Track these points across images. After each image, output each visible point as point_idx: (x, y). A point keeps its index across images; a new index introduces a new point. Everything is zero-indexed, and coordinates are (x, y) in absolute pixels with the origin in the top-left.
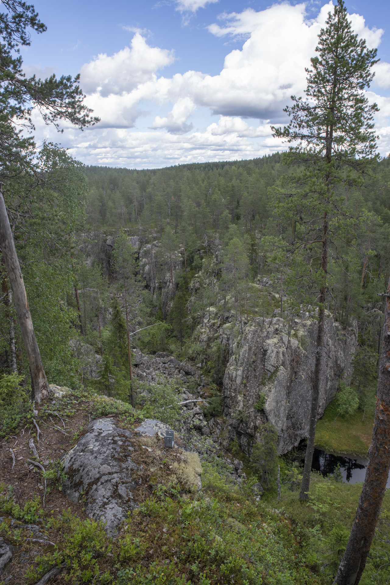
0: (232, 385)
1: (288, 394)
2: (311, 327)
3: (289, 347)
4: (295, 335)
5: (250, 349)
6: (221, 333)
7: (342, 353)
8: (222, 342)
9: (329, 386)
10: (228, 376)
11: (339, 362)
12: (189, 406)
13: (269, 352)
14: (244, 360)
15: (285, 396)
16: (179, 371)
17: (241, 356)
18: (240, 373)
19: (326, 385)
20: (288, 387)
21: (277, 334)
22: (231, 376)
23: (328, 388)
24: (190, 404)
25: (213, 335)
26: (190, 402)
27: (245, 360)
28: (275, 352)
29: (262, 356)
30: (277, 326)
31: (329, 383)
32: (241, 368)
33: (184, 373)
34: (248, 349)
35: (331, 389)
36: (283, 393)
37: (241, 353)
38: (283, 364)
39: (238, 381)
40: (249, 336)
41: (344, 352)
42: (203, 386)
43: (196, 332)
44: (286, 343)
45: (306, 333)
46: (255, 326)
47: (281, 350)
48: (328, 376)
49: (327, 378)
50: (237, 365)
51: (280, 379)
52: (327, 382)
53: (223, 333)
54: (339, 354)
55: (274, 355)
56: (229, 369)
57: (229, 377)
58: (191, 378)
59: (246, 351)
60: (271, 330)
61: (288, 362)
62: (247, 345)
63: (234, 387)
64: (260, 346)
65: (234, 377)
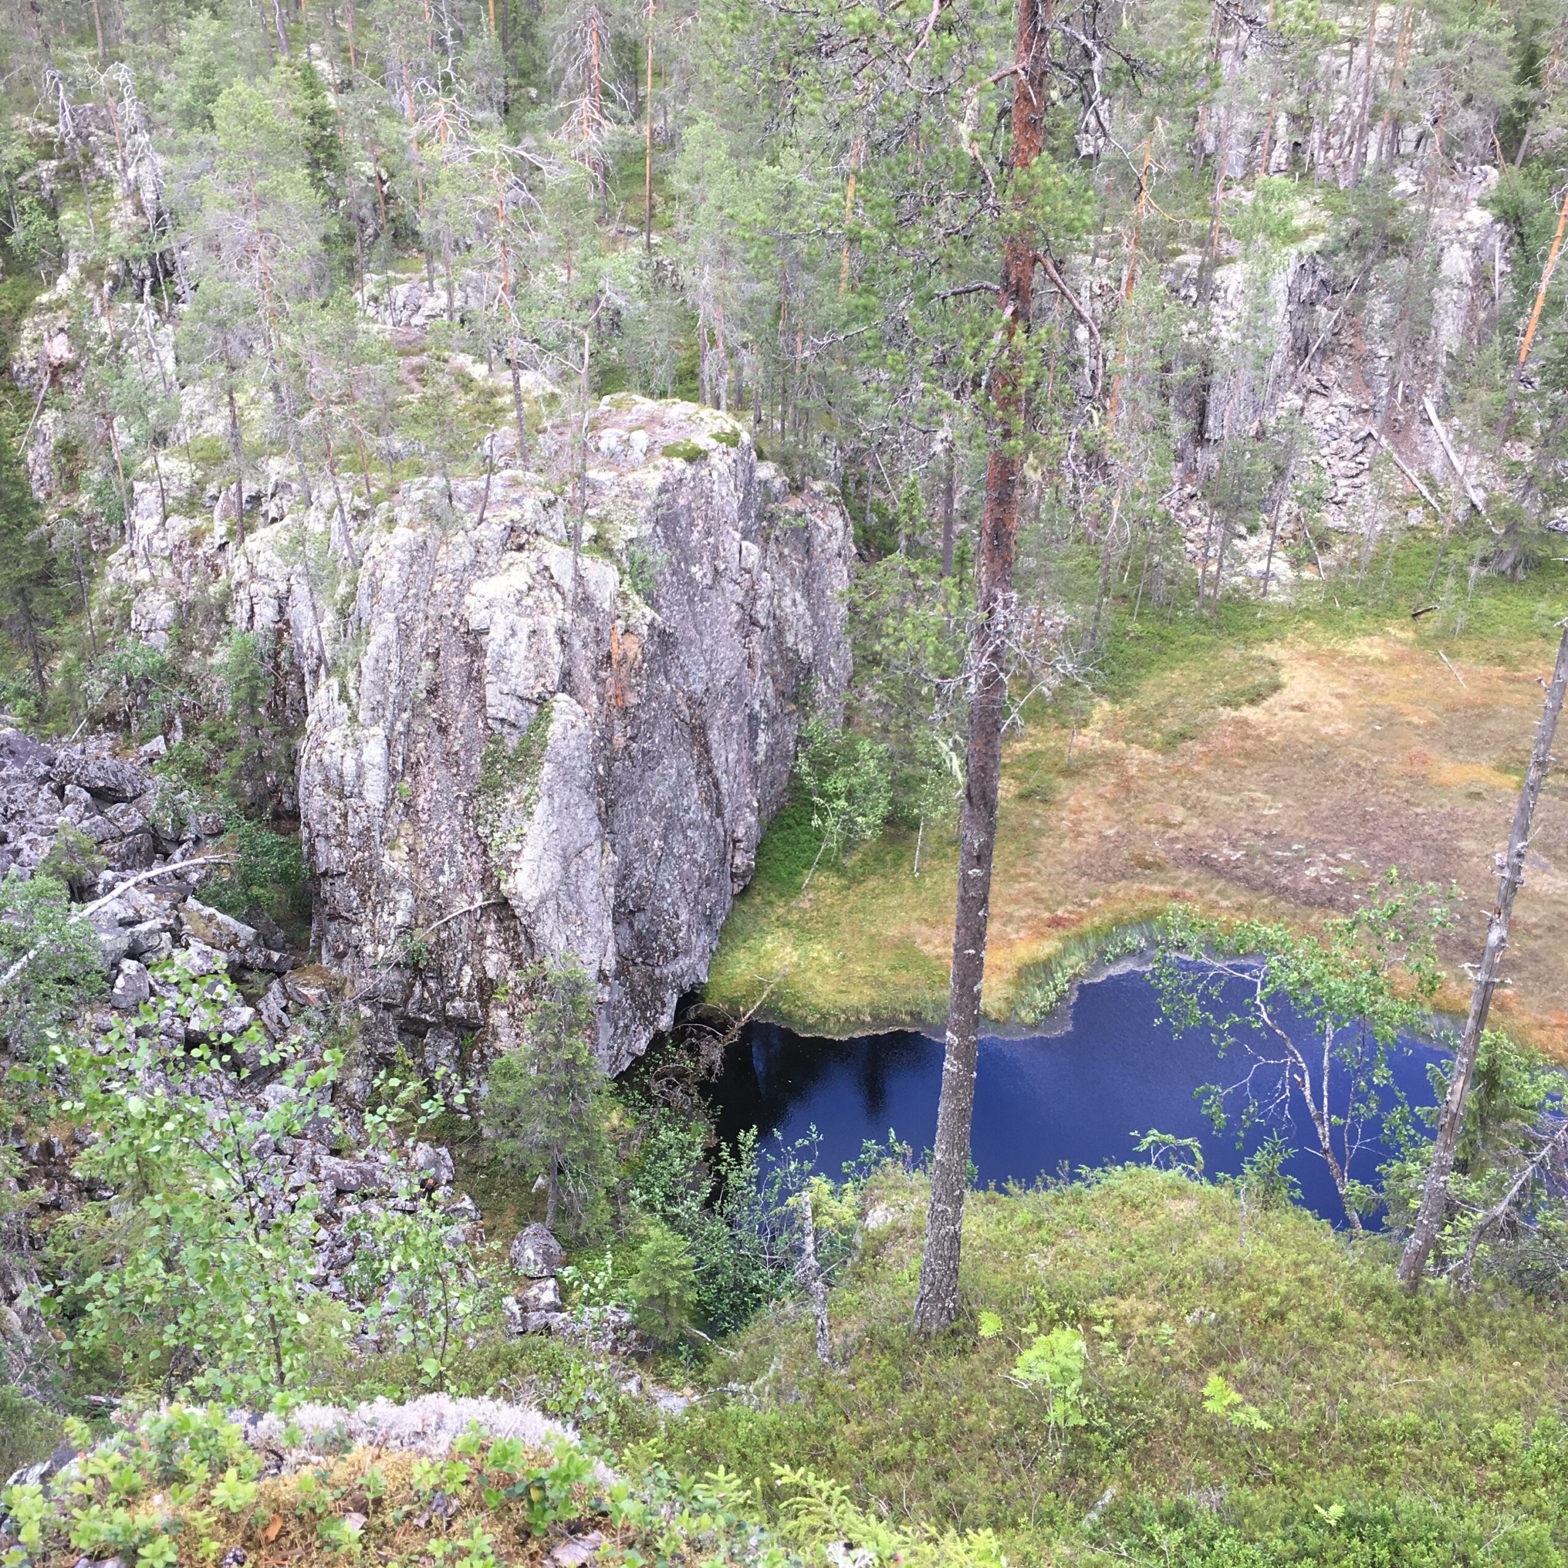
0: (344, 816)
1: (606, 817)
2: (665, 497)
3: (584, 603)
4: (601, 544)
5: (405, 633)
6: (240, 573)
7: (798, 596)
8: (251, 618)
9: (762, 749)
10: (319, 778)
11: (790, 640)
12: (149, 949)
13: (497, 634)
14: (384, 690)
15: (594, 828)
16: (60, 792)
17: (368, 676)
18: (374, 752)
19: (752, 749)
20: (599, 780)
21: (520, 548)
22: (333, 774)
23: (761, 757)
24: (154, 941)
25: (203, 589)
26: (151, 932)
27: (393, 689)
28: (523, 635)
29: (464, 659)
30: (514, 513)
31: (762, 737)
32: (379, 731)
33: (86, 795)
34: (393, 636)
35: (769, 760)
36: (586, 812)
37: (366, 663)
38: (567, 682)
39: (374, 793)
40: (392, 576)
41: (807, 593)
42: (197, 841)
43: (106, 588)
44: (567, 584)
45: (647, 529)
46: (411, 526)
47: (550, 623)
48: (757, 707)
49: (752, 717)
50: (354, 718)
51: (565, 753)
52: (754, 735)
53: (253, 575)
54: (787, 602)
55: (519, 647)
56: (321, 744)
57: (326, 784)
58: (124, 813)
59: (386, 646)
60: (492, 531)
61: (583, 671)
62: (391, 617)
63: (356, 823)
64: (448, 612)
65: (349, 778)
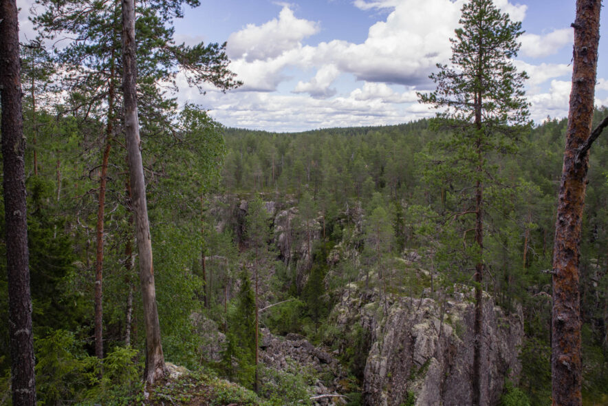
0: (374, 378)
1: (443, 393)
2: (467, 311)
3: (442, 334)
4: (449, 320)
5: (396, 335)
6: (362, 314)
7: (506, 344)
8: (363, 324)
9: (492, 386)
10: (369, 367)
11: (503, 356)
12: (323, 402)
13: (418, 339)
14: (388, 347)
15: (439, 396)
16: (313, 358)
17: (386, 343)
18: (383, 363)
19: (489, 385)
20: (441, 384)
21: (427, 318)
22: (373, 367)
23: (491, 388)
24: (324, 400)
25: (354, 316)
26: (324, 397)
27: (391, 348)
28: (425, 340)
29: (410, 344)
30: (427, 309)
31: (492, 382)
32: (386, 358)
33: (318, 360)
34: (393, 334)
35: (495, 390)
36: (437, 391)
37: (385, 339)
38: (435, 355)
39: (382, 373)
40: (395, 319)
41: (509, 343)
42: (341, 378)
43: (333, 312)
44: (439, 329)
45: (462, 318)
46: (401, 308)
47: (433, 338)
48: (491, 373)
49: (489, 376)
50: (380, 353)
51: (432, 374)
52: (489, 381)
53: (365, 314)
54: (502, 345)
55: (424, 343)
56: (372, 358)
57: (371, 369)
58: (326, 366)
59: (391, 337)
60: (421, 312)
61: (441, 353)
62: (393, 329)
63: (376, 381)
64: (407, 331)
65: (377, 369)
